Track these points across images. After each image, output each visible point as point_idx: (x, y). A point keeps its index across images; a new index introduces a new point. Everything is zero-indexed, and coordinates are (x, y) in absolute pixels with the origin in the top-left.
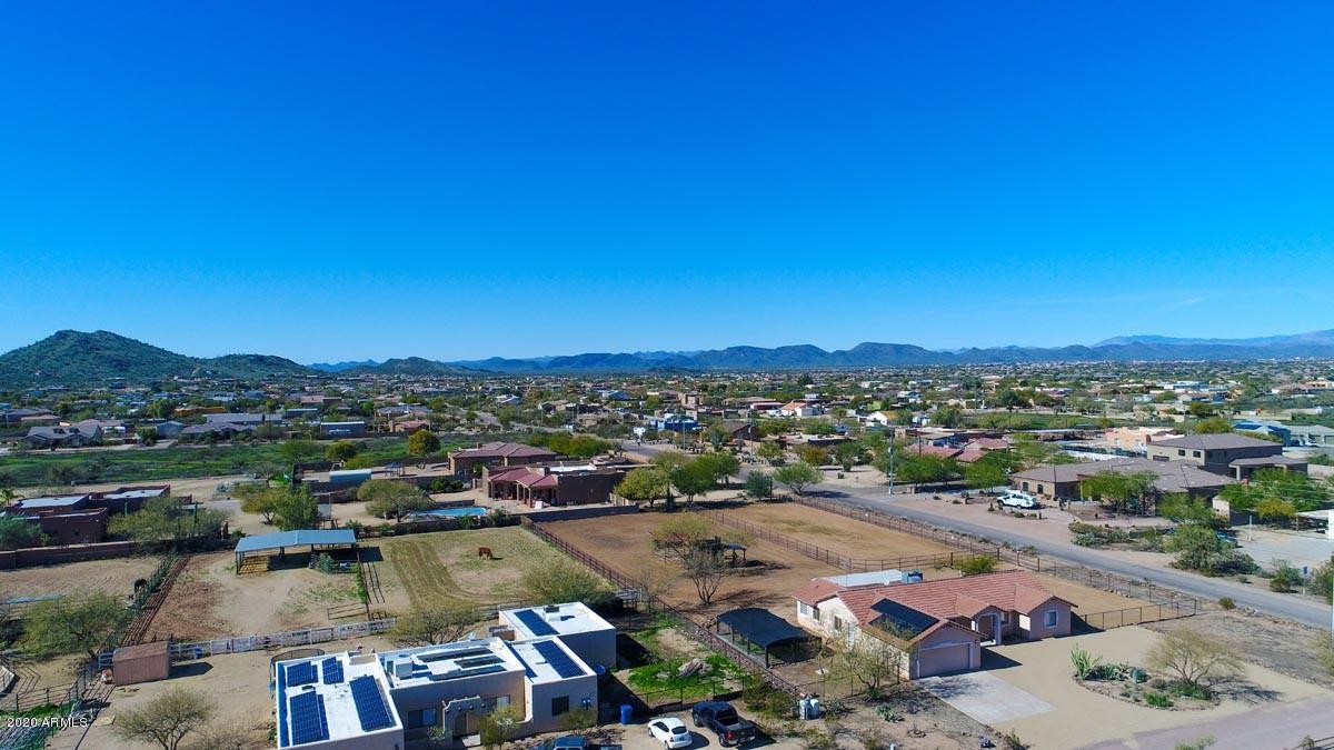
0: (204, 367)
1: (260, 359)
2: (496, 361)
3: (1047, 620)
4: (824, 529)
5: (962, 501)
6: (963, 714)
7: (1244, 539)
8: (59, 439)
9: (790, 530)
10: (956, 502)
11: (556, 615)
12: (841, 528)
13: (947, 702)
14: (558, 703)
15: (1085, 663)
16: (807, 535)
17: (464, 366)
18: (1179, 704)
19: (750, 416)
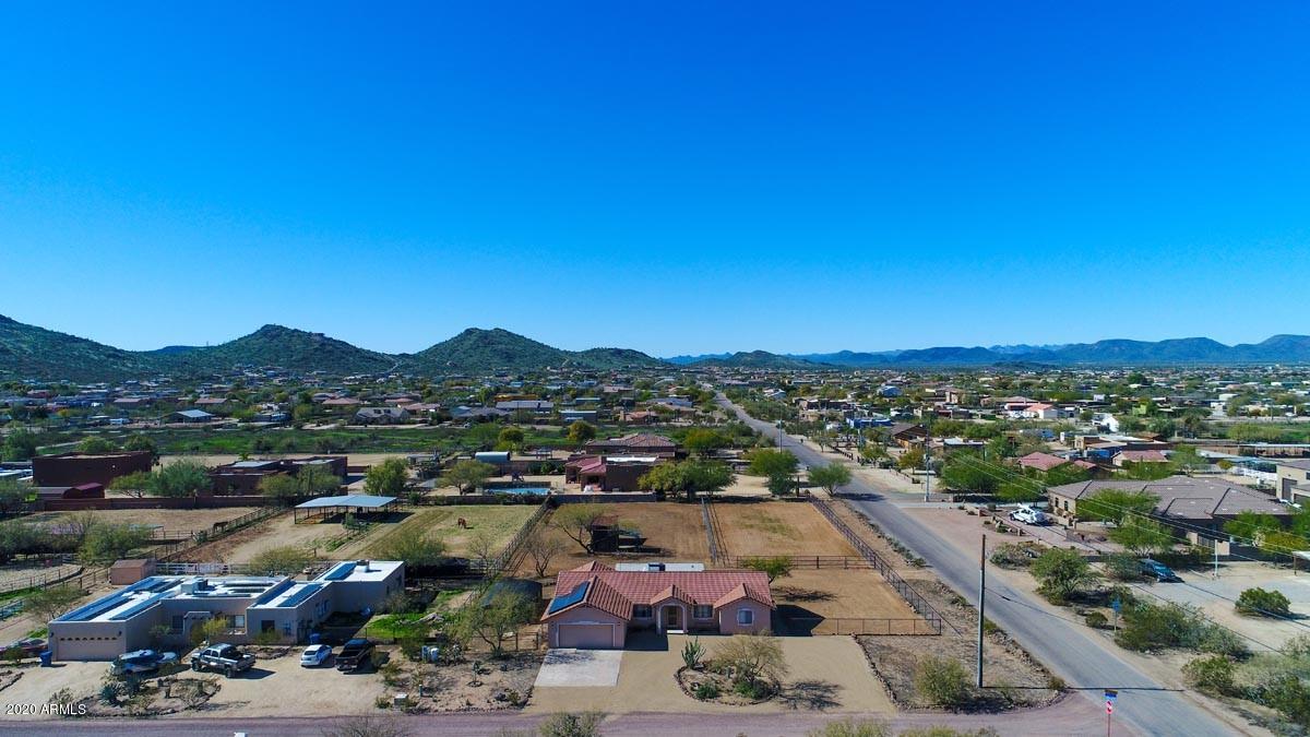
0: (573, 359)
1: (618, 352)
2: (845, 355)
3: (740, 617)
4: (782, 528)
5: (978, 512)
6: (535, 677)
7: (1208, 574)
8: (375, 419)
9: (752, 526)
10: (972, 513)
11: (364, 568)
12: (801, 527)
13: (543, 667)
14: (267, 626)
15: (690, 654)
16: (754, 531)
17: (805, 359)
18: (725, 697)
19: (983, 417)
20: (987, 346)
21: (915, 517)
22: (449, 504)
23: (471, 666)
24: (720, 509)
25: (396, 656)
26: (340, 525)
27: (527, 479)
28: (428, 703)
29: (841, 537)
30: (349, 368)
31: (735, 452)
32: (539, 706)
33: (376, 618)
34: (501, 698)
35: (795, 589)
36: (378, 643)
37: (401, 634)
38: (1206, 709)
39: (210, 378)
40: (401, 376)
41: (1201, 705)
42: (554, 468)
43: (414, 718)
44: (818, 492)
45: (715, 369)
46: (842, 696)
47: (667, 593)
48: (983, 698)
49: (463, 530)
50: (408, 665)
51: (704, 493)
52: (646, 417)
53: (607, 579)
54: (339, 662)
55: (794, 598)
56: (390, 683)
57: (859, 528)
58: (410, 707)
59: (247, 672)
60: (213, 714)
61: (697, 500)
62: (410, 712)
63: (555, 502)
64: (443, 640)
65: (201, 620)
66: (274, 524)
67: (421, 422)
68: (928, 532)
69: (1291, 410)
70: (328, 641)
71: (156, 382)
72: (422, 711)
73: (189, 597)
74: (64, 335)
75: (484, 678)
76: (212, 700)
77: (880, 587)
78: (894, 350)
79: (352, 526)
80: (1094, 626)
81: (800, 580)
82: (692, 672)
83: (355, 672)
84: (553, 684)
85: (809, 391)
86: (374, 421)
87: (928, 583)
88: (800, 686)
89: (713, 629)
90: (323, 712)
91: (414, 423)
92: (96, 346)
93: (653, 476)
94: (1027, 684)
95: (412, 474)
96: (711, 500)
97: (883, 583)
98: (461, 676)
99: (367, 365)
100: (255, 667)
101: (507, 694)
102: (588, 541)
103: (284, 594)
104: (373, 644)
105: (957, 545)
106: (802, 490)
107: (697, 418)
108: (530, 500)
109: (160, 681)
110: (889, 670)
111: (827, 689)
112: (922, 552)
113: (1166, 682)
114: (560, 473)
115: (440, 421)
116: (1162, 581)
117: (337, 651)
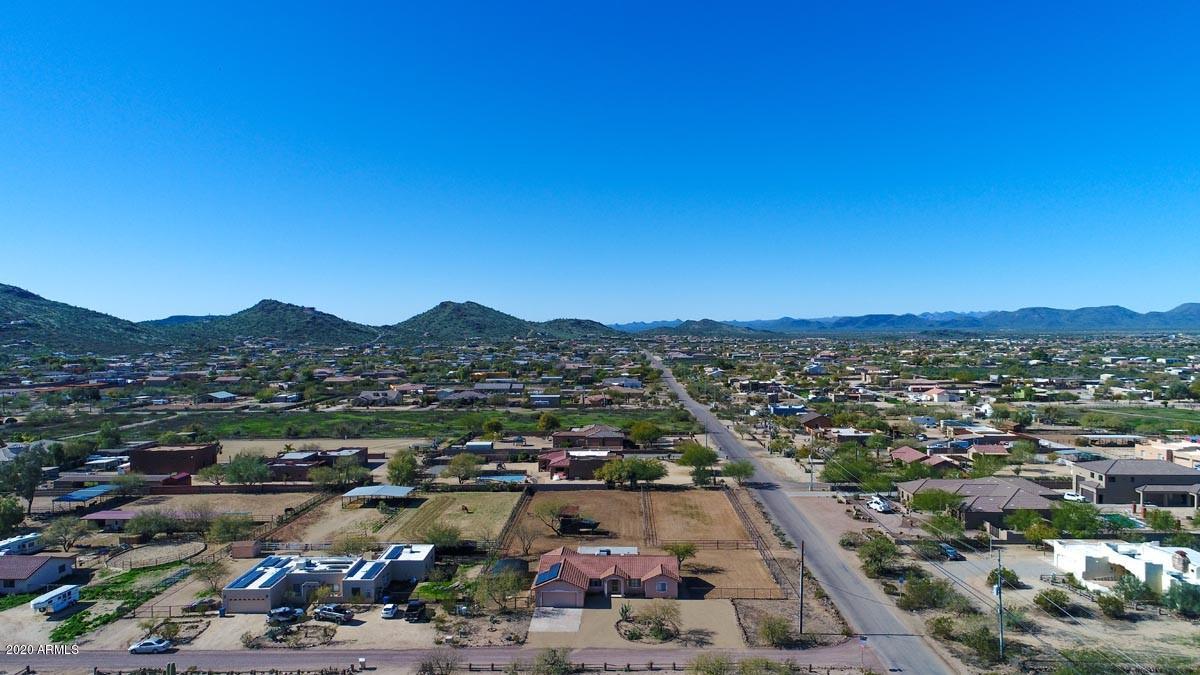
0: (538, 329)
1: (578, 323)
2: (786, 321)
3: (658, 587)
4: (698, 514)
5: (844, 500)
6: (529, 626)
7: (986, 555)
8: (375, 401)
9: (676, 512)
10: (840, 502)
11: (409, 550)
12: (712, 514)
13: (533, 620)
14: (355, 590)
15: (625, 611)
16: (678, 517)
17: (749, 327)
18: (645, 639)
19: (887, 400)
20: (917, 312)
21: (796, 503)
22: (452, 491)
23: (488, 618)
24: (655, 496)
25: (439, 611)
26: (376, 509)
27: (509, 466)
28: (464, 641)
29: (739, 522)
30: (337, 339)
31: (671, 439)
32: (532, 644)
33: (420, 585)
34: (509, 639)
35: (699, 565)
36: (427, 602)
37: (440, 597)
38: (932, 647)
39: (216, 350)
40: (384, 347)
41: (930, 646)
42: (529, 456)
43: (458, 650)
44: (730, 481)
45: (666, 338)
46: (715, 639)
47: (610, 571)
48: (801, 641)
49: (466, 515)
50: (449, 618)
51: (644, 482)
52: (602, 400)
53: (573, 560)
54: (406, 616)
55: (697, 571)
56: (441, 629)
57: (755, 514)
58: (454, 643)
59: (349, 621)
60: (338, 647)
61: (637, 488)
62: (456, 647)
63: (531, 490)
64: (468, 601)
65: (313, 588)
66: (326, 508)
67: (413, 404)
68: (803, 519)
69: (1149, 395)
70: (396, 601)
71: (170, 354)
72: (463, 646)
73: (303, 572)
74: (87, 310)
75: (496, 626)
76: (334, 639)
77: (758, 564)
78: (831, 316)
79: (384, 511)
80: (888, 593)
81: (704, 558)
82: (625, 623)
83: (416, 622)
84: (540, 630)
85: (744, 369)
86: (374, 403)
87: (791, 560)
88: (692, 632)
89: (641, 595)
90: (404, 647)
91: (408, 404)
92: (116, 320)
93: (605, 469)
94: (831, 631)
95: (419, 460)
96: (648, 488)
97: (760, 561)
98: (484, 625)
99: (354, 336)
100: (355, 618)
101: (513, 636)
102: (558, 526)
103: (362, 569)
104: (423, 604)
105: (820, 530)
106: (718, 479)
107: (644, 398)
108: (513, 488)
109: (298, 627)
110: (748, 623)
111: (707, 634)
112: (794, 536)
113: (916, 631)
114: (534, 460)
115: (429, 402)
116: (951, 560)
117: (404, 608)
